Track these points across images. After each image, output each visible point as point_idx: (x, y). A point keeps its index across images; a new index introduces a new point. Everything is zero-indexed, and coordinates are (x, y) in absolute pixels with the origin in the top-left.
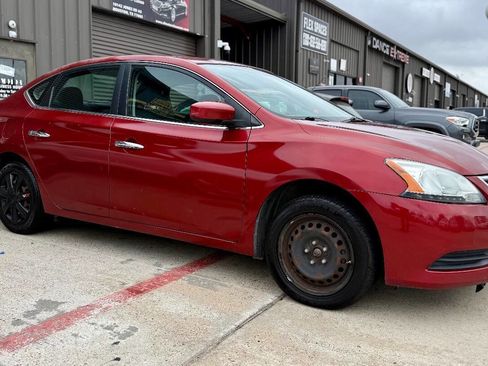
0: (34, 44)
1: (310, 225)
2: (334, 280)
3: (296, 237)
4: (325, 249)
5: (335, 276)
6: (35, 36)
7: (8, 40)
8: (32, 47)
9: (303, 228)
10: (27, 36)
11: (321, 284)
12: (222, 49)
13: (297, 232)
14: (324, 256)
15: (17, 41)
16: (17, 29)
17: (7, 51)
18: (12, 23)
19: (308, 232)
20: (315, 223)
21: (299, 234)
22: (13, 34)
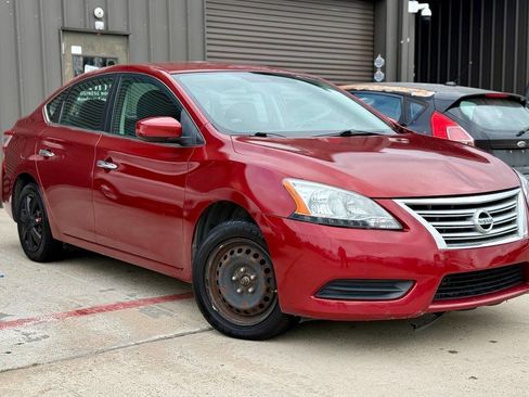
0: (127, 36)
1: (240, 251)
2: (260, 310)
3: (224, 262)
4: (252, 277)
5: (261, 306)
6: (128, 26)
7: (94, 33)
8: (125, 39)
9: (232, 253)
10: (119, 27)
11: (246, 313)
12: (418, 14)
13: (225, 258)
14: (251, 284)
15: (105, 34)
16: (106, 18)
17: (93, 48)
18: (99, 12)
19: (237, 258)
20: (245, 249)
21: (228, 260)
22: (100, 25)
